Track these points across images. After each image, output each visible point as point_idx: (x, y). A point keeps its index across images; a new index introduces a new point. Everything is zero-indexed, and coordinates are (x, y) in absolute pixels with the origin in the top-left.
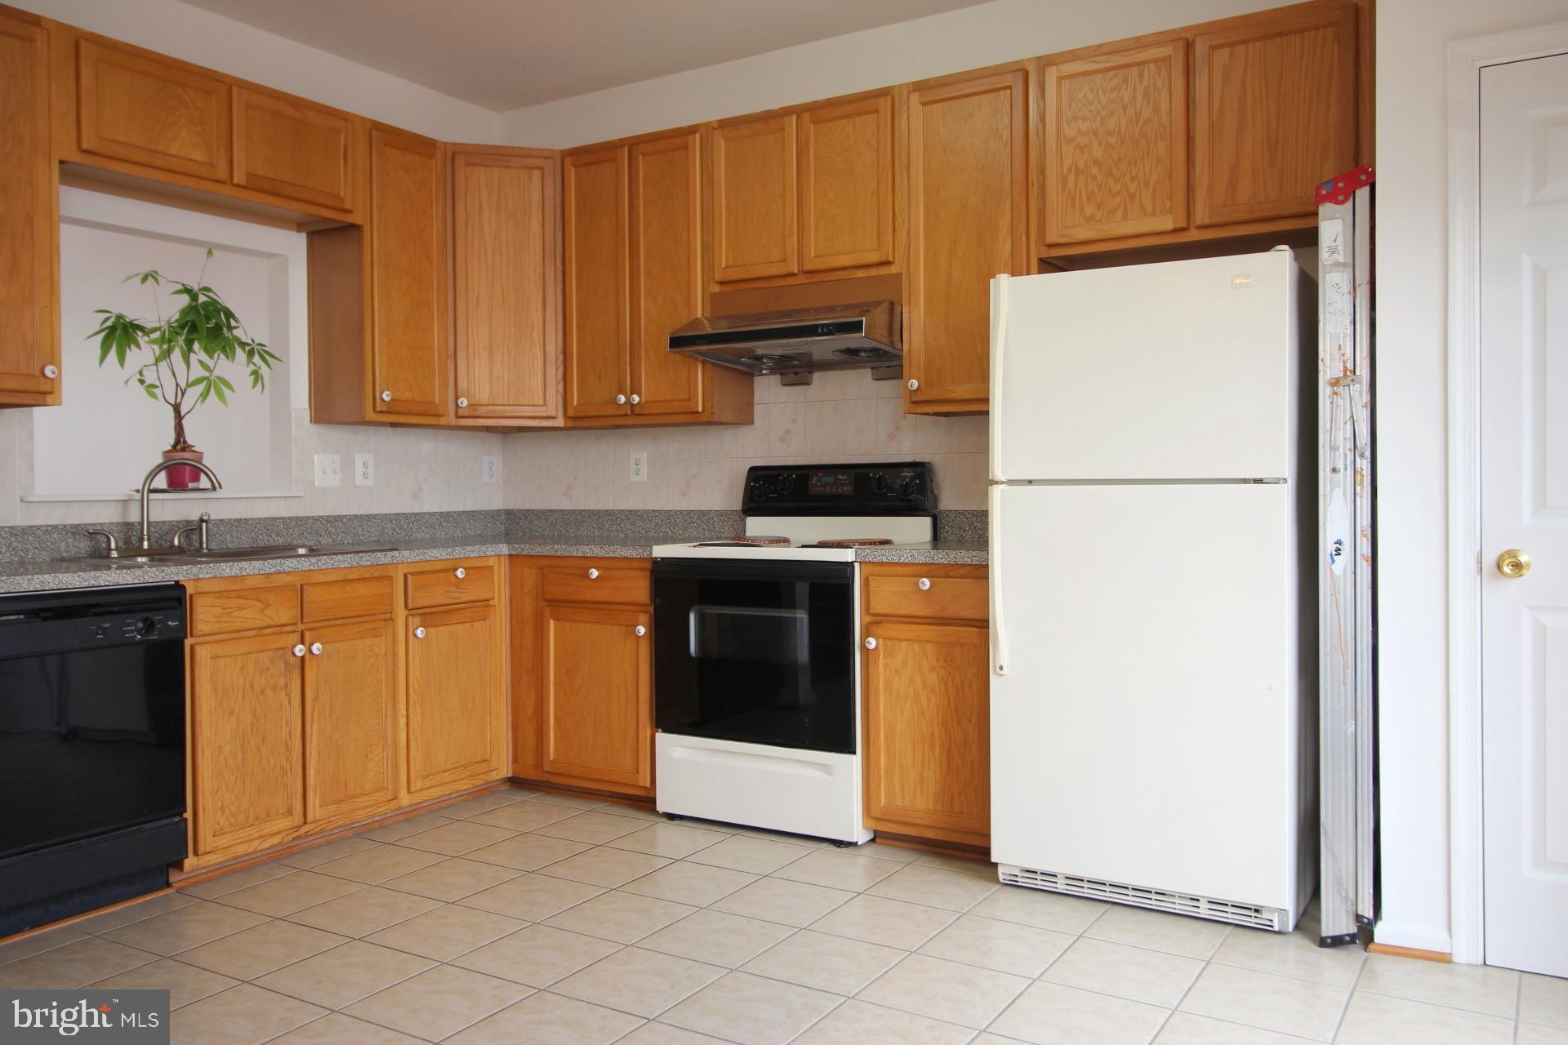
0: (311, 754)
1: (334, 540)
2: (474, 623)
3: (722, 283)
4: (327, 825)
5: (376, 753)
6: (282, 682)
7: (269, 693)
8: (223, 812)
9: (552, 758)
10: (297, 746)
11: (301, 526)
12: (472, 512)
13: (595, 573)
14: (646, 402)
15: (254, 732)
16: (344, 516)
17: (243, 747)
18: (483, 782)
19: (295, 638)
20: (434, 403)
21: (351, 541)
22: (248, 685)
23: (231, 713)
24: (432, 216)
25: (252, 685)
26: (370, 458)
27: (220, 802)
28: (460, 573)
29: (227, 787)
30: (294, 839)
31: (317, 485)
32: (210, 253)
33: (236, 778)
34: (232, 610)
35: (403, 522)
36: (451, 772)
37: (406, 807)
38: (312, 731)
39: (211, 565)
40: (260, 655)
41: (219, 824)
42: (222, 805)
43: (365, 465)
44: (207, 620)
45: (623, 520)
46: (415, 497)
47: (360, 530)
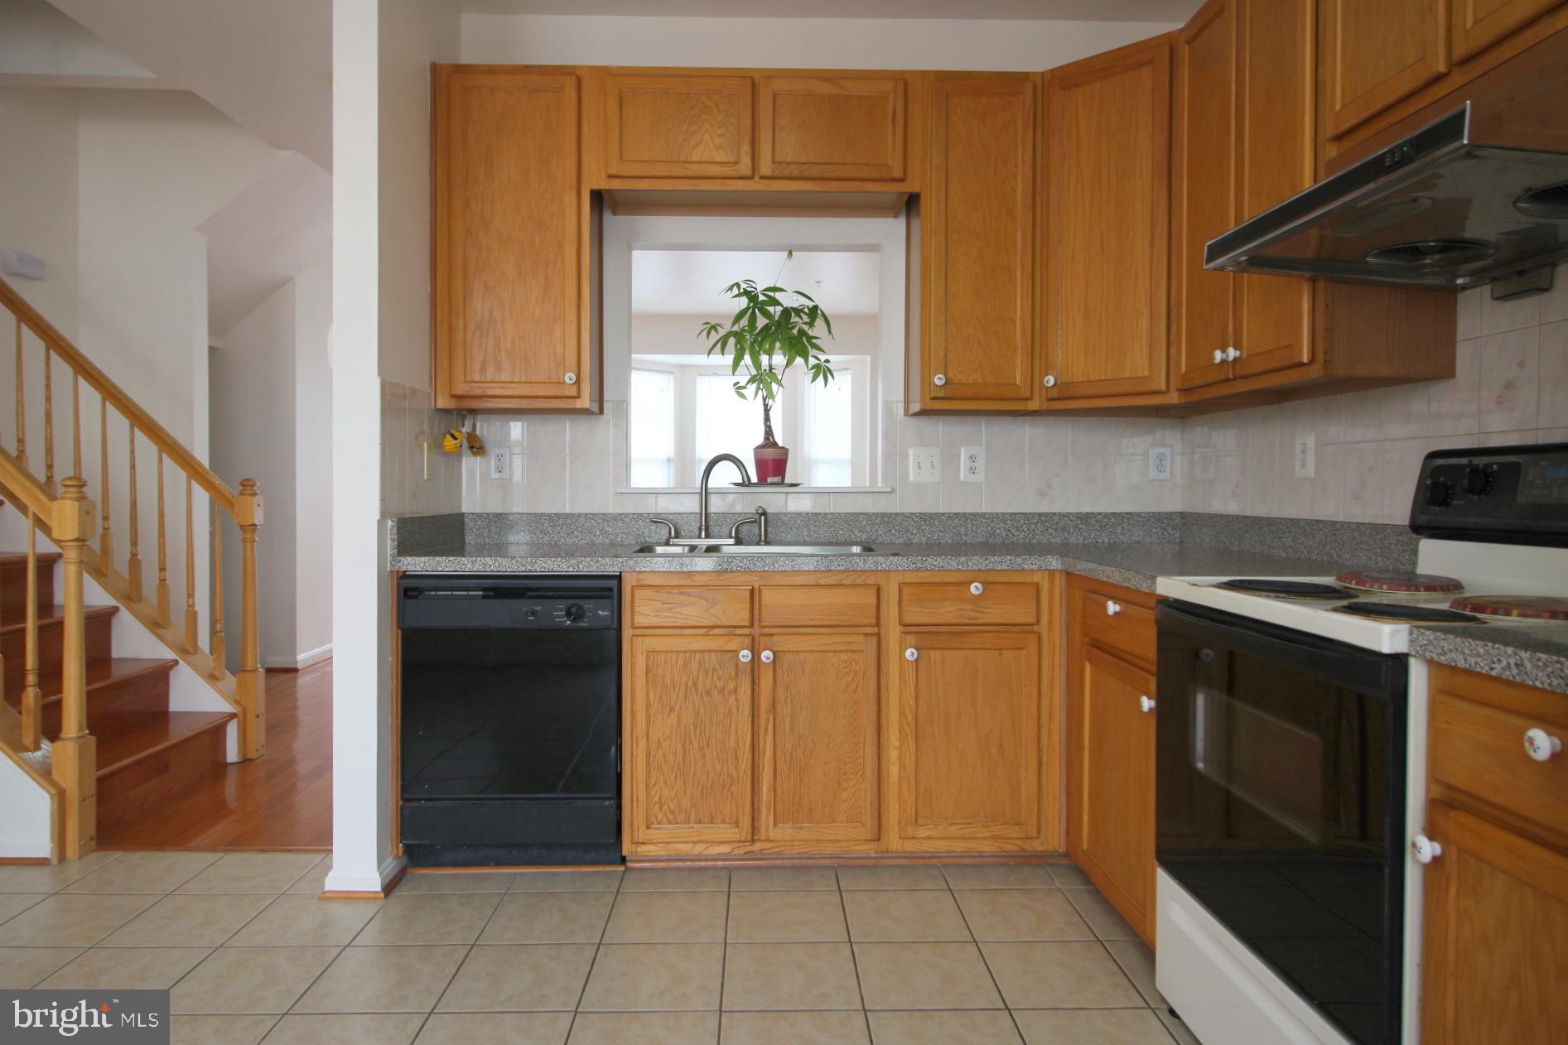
0: (763, 769)
1: (928, 539)
2: (1004, 652)
3: (1339, 138)
4: (788, 848)
5: (852, 783)
6: (731, 686)
7: (715, 694)
8: (661, 808)
9: (1085, 848)
10: (746, 755)
11: (889, 522)
12: (1127, 513)
13: (1112, 608)
14: (1248, 356)
15: (698, 733)
16: (943, 514)
17: (684, 747)
18: (1018, 849)
19: (746, 642)
20: (1015, 384)
21: (950, 541)
22: (690, 683)
23: (672, 710)
24: (1016, 165)
25: (695, 685)
26: (980, 452)
27: (658, 795)
28: (975, 589)
29: (665, 782)
30: (746, 853)
31: (911, 478)
32: (790, 253)
33: (676, 776)
34: (672, 605)
35: (1022, 522)
36: (959, 827)
37: (896, 852)
38: (765, 742)
39: (648, 559)
40: (706, 655)
41: (656, 818)
42: (660, 799)
43: (972, 458)
44: (646, 613)
45: (1284, 533)
46: (1042, 494)
47: (963, 530)
